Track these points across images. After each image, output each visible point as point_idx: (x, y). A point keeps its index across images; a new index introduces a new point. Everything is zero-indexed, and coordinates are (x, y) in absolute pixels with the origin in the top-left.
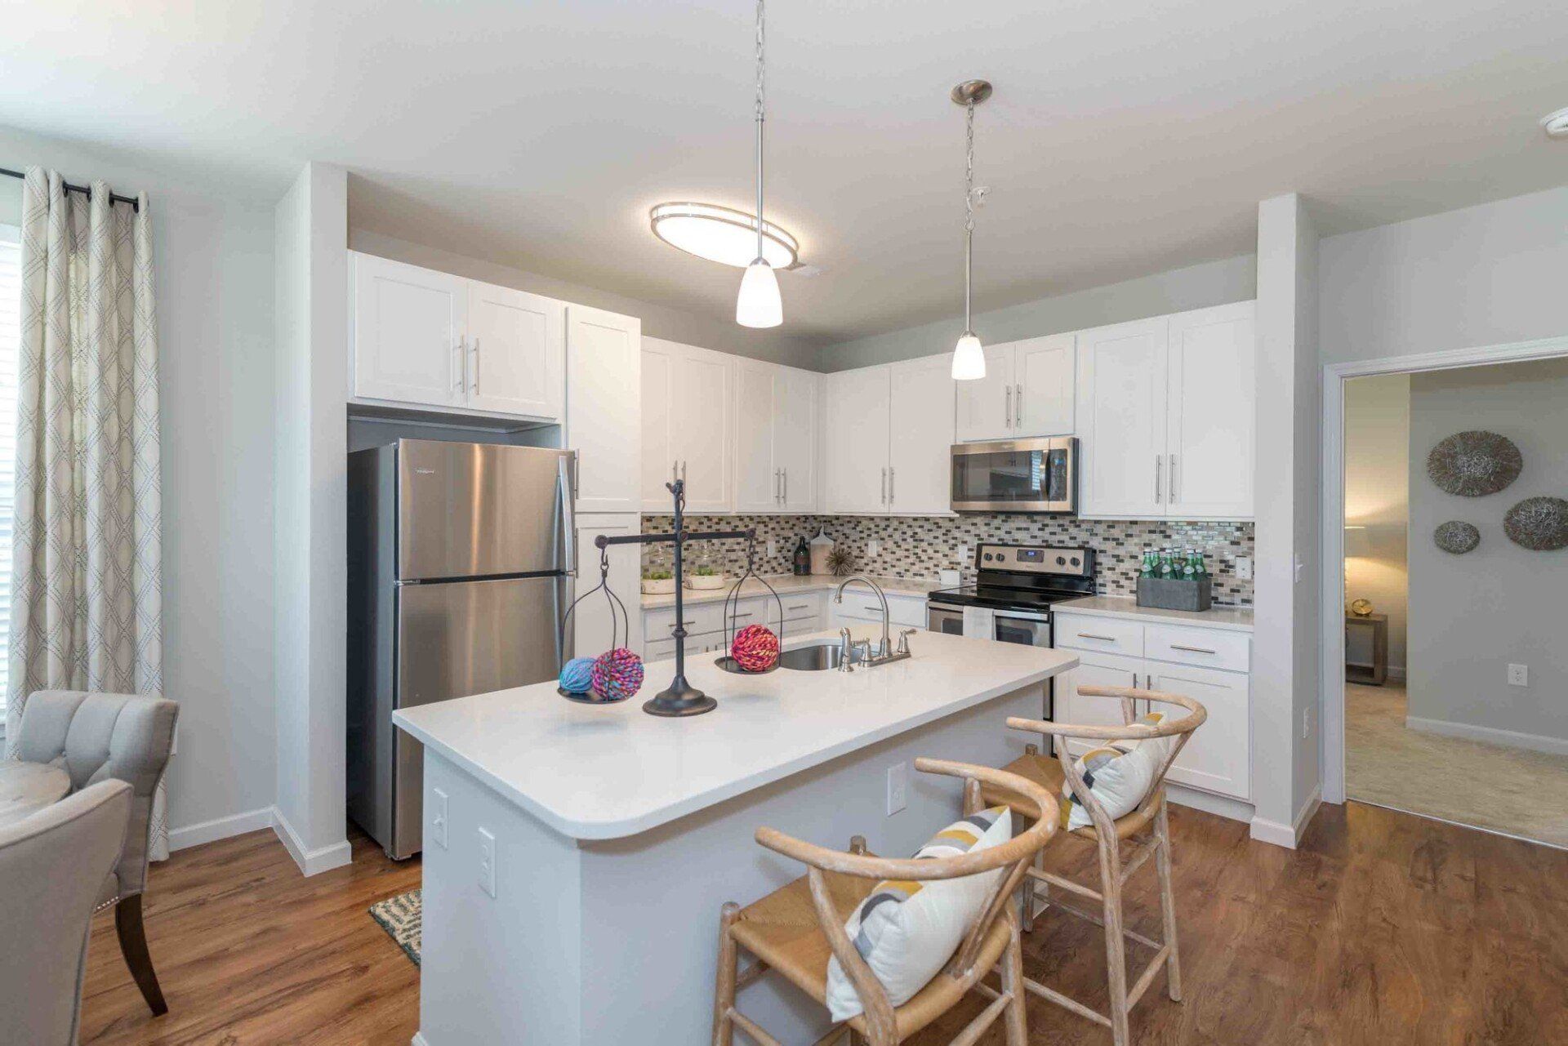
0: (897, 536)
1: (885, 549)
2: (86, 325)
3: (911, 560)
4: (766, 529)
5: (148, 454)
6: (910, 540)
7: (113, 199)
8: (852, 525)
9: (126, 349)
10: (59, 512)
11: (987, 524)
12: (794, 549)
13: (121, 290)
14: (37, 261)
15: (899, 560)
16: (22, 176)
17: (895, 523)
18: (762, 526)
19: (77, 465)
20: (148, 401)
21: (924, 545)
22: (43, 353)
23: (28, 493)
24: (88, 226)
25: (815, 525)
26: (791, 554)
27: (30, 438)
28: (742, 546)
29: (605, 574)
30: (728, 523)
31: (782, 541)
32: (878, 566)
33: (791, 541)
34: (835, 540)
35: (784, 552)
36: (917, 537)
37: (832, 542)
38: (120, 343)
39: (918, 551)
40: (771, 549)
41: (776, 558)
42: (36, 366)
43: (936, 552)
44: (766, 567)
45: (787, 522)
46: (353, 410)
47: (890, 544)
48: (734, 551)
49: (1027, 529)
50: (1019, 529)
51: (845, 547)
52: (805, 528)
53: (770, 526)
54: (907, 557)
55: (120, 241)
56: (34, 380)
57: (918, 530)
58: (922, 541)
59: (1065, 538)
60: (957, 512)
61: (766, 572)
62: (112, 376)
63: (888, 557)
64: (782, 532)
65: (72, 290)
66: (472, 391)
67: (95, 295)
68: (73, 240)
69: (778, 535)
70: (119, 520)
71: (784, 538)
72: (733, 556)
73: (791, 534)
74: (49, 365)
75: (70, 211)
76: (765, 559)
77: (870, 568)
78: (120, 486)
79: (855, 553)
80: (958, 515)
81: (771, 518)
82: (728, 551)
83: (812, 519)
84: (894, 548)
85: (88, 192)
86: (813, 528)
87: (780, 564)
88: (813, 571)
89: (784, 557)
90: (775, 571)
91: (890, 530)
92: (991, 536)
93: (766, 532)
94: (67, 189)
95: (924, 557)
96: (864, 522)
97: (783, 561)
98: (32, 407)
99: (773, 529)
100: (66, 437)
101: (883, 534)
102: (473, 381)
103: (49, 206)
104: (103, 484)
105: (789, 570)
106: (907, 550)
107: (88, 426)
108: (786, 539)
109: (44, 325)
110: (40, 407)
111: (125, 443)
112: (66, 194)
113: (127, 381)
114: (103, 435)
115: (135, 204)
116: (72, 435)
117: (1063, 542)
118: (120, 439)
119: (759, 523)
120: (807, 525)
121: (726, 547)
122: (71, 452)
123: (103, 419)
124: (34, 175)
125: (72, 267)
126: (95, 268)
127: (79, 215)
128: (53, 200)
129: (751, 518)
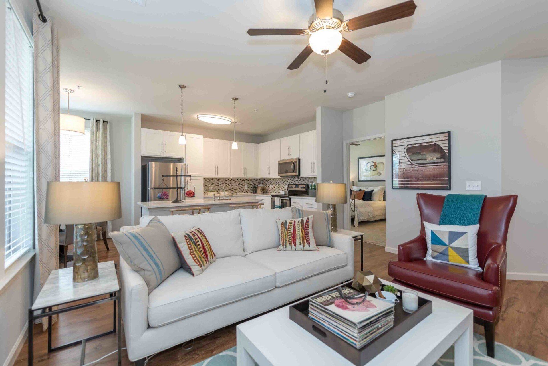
0: (275, 183)
1: (273, 187)
2: (100, 144)
3: (277, 189)
4: (245, 182)
5: (109, 166)
6: (277, 184)
7: (104, 121)
8: (267, 181)
9: (106, 148)
10: (95, 176)
11: (291, 180)
12: (253, 187)
13: (105, 138)
14: (92, 133)
15: (275, 189)
16: (90, 119)
17: (275, 180)
18: (243, 181)
19: (98, 168)
20: (109, 157)
21: (280, 185)
22: (93, 149)
23: (91, 172)
24: (100, 127)
25: (260, 181)
26: (252, 188)
27: (91, 164)
28: (238, 186)
29: (163, 181)
30: (234, 180)
31: (250, 185)
32: (272, 191)
33: (252, 185)
34: (264, 185)
35: (250, 188)
36: (279, 183)
37: (263, 186)
38: (105, 146)
39: (279, 187)
40: (246, 187)
41: (248, 189)
42: (92, 151)
43: (282, 187)
44: (245, 191)
45: (251, 181)
46: (142, 157)
47: (274, 186)
48: (236, 187)
49: (297, 180)
50: (296, 180)
51: (266, 186)
52: (256, 182)
53: (246, 181)
54: (277, 188)
55: (105, 128)
56: (92, 154)
57: (279, 182)
58: (280, 184)
59: (304, 182)
60: (280, 176)
61: (245, 192)
62: (104, 153)
63: (274, 189)
64: (249, 183)
65: (98, 138)
66: (165, 153)
67: (101, 138)
68: (98, 129)
69: (248, 184)
70: (105, 178)
71: (250, 184)
72: (235, 188)
73: (252, 183)
74: (94, 151)
75: (97, 124)
76: (244, 189)
77: (270, 191)
78: (105, 172)
79: (268, 188)
80: (281, 177)
81: (246, 179)
82: (234, 187)
83: (259, 180)
84: (275, 186)
85: (100, 121)
86: (259, 182)
87: (249, 191)
88: (257, 192)
89: (250, 189)
90: (248, 192)
91: (274, 182)
92: (291, 182)
93: (245, 183)
94: (97, 121)
95: (280, 188)
96: (269, 180)
97: (250, 190)
98: (91, 158)
99: (247, 182)
100: (96, 163)
101: (273, 183)
102: (165, 151)
103: (94, 124)
104: (102, 172)
105: (252, 192)
106: (277, 187)
107: (100, 161)
108: (251, 185)
109: (93, 145)
110: (93, 158)
111: (106, 164)
112: (96, 122)
113: (106, 153)
114: (102, 163)
115: (107, 122)
116: (97, 163)
117: (303, 183)
118: (105, 163)
119: (243, 180)
120: (257, 181)
121: (233, 186)
122: (97, 166)
123: (102, 160)
124: (92, 119)
125: (97, 134)
126: (101, 134)
127: (98, 125)
128: (95, 123)
129: (240, 179)
